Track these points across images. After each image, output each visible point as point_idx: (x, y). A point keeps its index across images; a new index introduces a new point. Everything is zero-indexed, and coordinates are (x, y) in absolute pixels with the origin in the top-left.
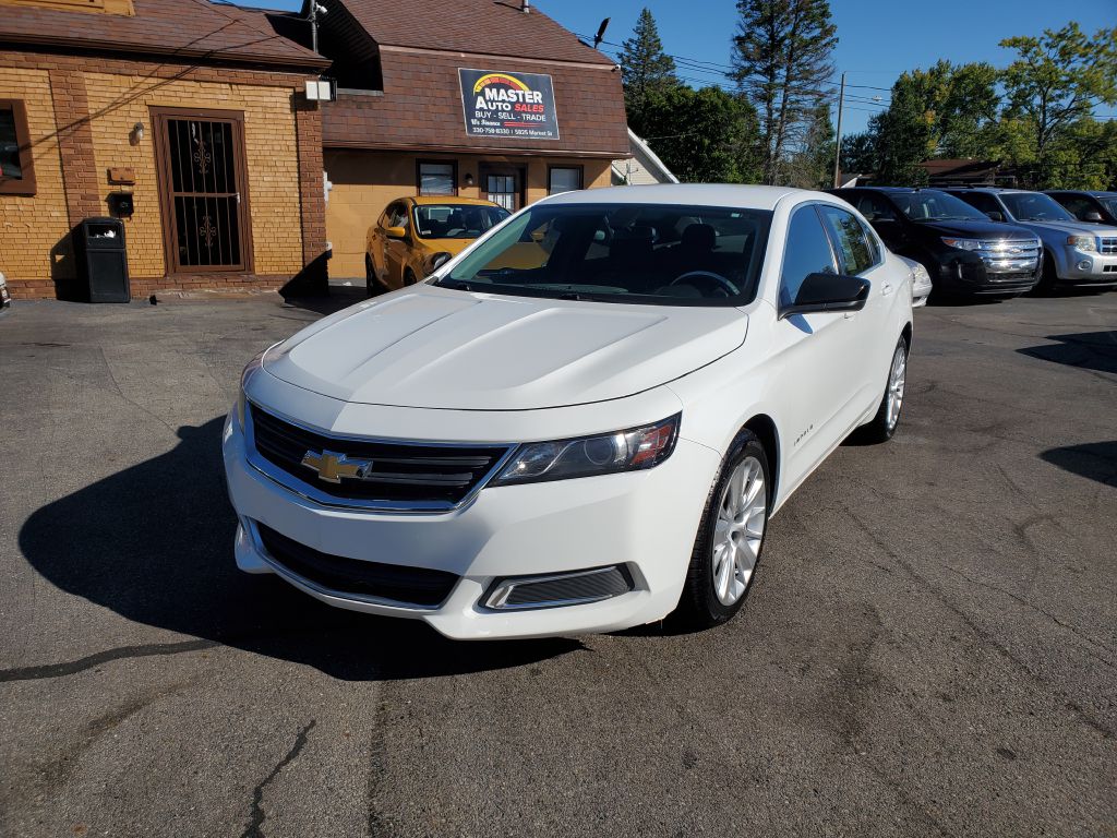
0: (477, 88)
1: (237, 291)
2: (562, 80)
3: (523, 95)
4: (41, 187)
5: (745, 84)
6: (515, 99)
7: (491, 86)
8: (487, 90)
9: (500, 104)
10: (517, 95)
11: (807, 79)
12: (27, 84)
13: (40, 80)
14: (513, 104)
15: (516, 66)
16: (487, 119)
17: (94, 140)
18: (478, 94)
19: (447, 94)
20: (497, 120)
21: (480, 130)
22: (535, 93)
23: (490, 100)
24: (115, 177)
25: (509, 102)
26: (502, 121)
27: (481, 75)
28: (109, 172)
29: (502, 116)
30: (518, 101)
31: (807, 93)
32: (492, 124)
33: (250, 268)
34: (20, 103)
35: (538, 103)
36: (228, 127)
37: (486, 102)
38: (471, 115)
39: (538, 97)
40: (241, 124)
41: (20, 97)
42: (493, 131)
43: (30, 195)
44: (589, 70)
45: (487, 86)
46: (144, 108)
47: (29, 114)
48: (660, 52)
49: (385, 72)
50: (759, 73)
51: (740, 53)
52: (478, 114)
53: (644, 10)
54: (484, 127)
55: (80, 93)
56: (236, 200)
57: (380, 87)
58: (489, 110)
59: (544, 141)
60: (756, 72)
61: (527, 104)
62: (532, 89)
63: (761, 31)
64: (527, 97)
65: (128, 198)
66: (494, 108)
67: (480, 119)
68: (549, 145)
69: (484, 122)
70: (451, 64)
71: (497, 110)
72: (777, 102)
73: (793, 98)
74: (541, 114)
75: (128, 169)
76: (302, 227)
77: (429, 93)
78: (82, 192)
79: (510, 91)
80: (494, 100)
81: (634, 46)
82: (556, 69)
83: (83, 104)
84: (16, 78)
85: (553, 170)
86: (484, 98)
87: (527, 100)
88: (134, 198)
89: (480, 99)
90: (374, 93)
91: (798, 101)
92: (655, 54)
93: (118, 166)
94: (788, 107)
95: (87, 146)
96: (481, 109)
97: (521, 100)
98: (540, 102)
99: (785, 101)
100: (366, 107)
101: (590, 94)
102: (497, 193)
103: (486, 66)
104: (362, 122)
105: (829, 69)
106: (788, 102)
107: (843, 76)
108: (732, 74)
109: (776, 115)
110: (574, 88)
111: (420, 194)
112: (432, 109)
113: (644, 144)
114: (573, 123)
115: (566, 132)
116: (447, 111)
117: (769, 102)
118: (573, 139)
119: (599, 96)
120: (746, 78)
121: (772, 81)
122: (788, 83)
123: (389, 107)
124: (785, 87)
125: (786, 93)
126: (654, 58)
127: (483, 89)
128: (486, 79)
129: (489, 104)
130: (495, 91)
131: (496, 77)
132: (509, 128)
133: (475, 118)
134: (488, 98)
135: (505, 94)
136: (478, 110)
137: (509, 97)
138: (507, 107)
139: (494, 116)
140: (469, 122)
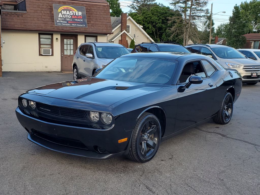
0: (59, 10)
2: (89, 8)
3: (75, 13)
5: (177, 7)
6: (72, 14)
7: (64, 10)
8: (63, 11)
9: (67, 16)
10: (73, 13)
11: (198, 5)
15: (73, 3)
16: (62, 21)
18: (59, 12)
19: (49, 12)
20: (66, 21)
21: (59, 24)
22: (79, 12)
23: (64, 14)
25: (70, 15)
26: (68, 21)
27: (61, 6)
29: (68, 20)
31: (198, 10)
32: (64, 22)
35: (80, 16)
37: (62, 15)
39: (80, 13)
42: (64, 24)
44: (98, 5)
45: (62, 10)
49: (27, 5)
50: (182, 3)
52: (59, 19)
54: (61, 23)
58: (63, 18)
59: (82, 28)
60: (180, 3)
61: (76, 16)
64: (76, 13)
66: (65, 17)
67: (60, 21)
68: (83, 29)
69: (61, 21)
70: (50, 3)
72: (188, 13)
73: (193, 12)
74: (81, 19)
77: (42, 12)
79: (70, 12)
82: (87, 4)
85: (87, 37)
87: (77, 15)
89: (60, 14)
90: (25, 12)
94: (192, 14)
96: (61, 17)
97: (74, 15)
98: (81, 15)
99: (190, 12)
100: (20, 16)
101: (98, 13)
102: (67, 44)
103: (63, 3)
104: (19, 21)
105: (205, 2)
106: (192, 13)
107: (212, 4)
108: (172, 3)
109: (188, 18)
110: (93, 11)
111: (40, 44)
112: (43, 17)
113: (141, 27)
114: (92, 22)
115: (90, 25)
116: (49, 18)
117: (185, 13)
118: (92, 27)
119: (102, 13)
120: (177, 5)
121: (186, 5)
122: (191, 7)
123: (29, 16)
124: (190, 8)
125: (191, 10)
127: (61, 11)
128: (62, 8)
129: (63, 15)
130: (65, 11)
131: (66, 7)
132: (70, 23)
133: (58, 20)
134: (63, 14)
135: (69, 12)
136: (59, 17)
137: (70, 13)
138: (69, 17)
139: (65, 19)
140: (56, 22)
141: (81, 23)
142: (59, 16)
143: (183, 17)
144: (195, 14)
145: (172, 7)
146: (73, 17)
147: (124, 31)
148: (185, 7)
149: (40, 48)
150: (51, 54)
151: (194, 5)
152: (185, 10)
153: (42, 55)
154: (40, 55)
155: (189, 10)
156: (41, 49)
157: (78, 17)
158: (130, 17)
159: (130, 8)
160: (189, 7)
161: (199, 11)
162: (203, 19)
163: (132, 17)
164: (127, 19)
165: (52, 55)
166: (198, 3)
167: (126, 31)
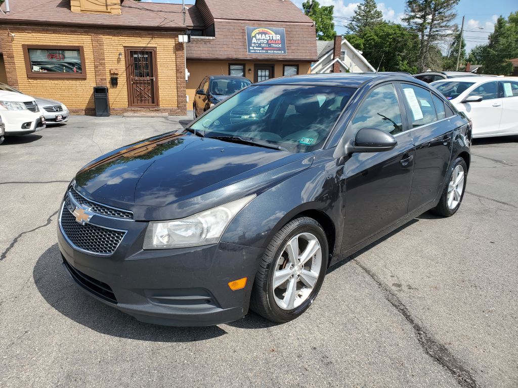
0: (253, 34)
1: (153, 114)
2: (290, 30)
3: (272, 37)
4: (88, 76)
5: (411, 23)
6: (268, 38)
7: (259, 34)
8: (257, 35)
9: (262, 41)
10: (270, 36)
11: (442, 20)
12: (85, 41)
13: (89, 39)
14: (268, 40)
15: (270, 25)
16: (257, 47)
17: (106, 59)
18: (253, 37)
19: (241, 37)
20: (260, 47)
21: (253, 51)
22: (277, 35)
24: (112, 72)
25: (266, 40)
26: (263, 48)
27: (255, 29)
28: (110, 71)
29: (263, 45)
30: (270, 39)
31: (441, 27)
32: (259, 49)
33: (158, 105)
34: (82, 47)
35: (278, 40)
36: (151, 52)
37: (257, 40)
38: (250, 45)
39: (278, 37)
40: (155, 52)
41: (83, 45)
42: (259, 51)
43: (85, 79)
44: (301, 25)
46: (123, 48)
47: (85, 51)
48: (375, 9)
49: (216, 30)
50: (419, 18)
51: (410, 9)
52: (253, 45)
54: (255, 50)
55: (101, 43)
56: (153, 79)
57: (214, 35)
58: (257, 43)
59: (280, 55)
60: (417, 17)
62: (276, 34)
64: (274, 37)
65: (116, 79)
67: (253, 47)
68: (282, 57)
69: (255, 48)
70: (243, 25)
71: (261, 43)
72: (427, 31)
73: (435, 30)
74: (279, 44)
75: (116, 69)
76: (177, 90)
77: (233, 37)
78: (101, 77)
79: (267, 35)
80: (260, 39)
81: (363, 8)
82: (287, 26)
83: (102, 47)
84: (81, 38)
85: (285, 67)
86: (256, 38)
87: (274, 39)
88: (118, 80)
89: (254, 39)
90: (211, 38)
91: (437, 31)
92: (373, 10)
93: (113, 68)
94: (432, 33)
95: (103, 61)
96: (255, 43)
99: (430, 31)
100: (208, 43)
101: (301, 36)
102: (261, 76)
103: (257, 25)
104: (206, 49)
105: (454, 14)
106: (432, 31)
107: (464, 17)
108: (405, 19)
109: (426, 38)
110: (295, 33)
112: (234, 43)
113: (359, 53)
114: (293, 48)
115: (290, 51)
116: (241, 44)
117: (423, 32)
118: (293, 54)
119: (305, 36)
120: (412, 21)
121: (424, 21)
122: (432, 22)
123: (217, 43)
125: (431, 26)
126: (372, 12)
127: (256, 34)
128: (257, 31)
130: (260, 35)
131: (261, 30)
132: (266, 50)
135: (264, 36)
137: (266, 37)
139: (259, 45)
140: (249, 48)
141: (279, 49)
142: (253, 42)
143: (420, 37)
144: (437, 33)
145: (405, 24)
146: (270, 42)
147: (338, 59)
148: (422, 24)
151: (437, 20)
152: (421, 28)
155: (429, 27)
157: (276, 42)
158: (345, 41)
159: (347, 29)
160: (428, 23)
161: (444, 28)
162: (450, 40)
163: (349, 41)
164: (342, 43)
166: (443, 16)
167: (340, 58)
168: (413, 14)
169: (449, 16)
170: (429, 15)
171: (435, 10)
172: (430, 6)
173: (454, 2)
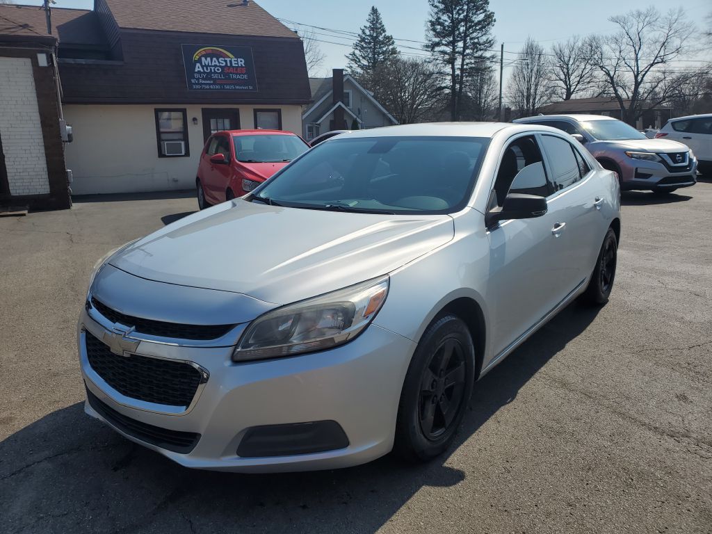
0: (196, 57)
2: (260, 50)
3: (231, 61)
5: (436, 52)
6: (224, 64)
7: (206, 56)
8: (203, 59)
9: (213, 68)
10: (226, 61)
11: (477, 48)
14: (223, 68)
15: (224, 41)
16: (203, 79)
18: (196, 62)
19: (173, 62)
20: (210, 79)
21: (198, 87)
22: (239, 60)
23: (205, 65)
25: (220, 66)
26: (215, 80)
27: (198, 48)
29: (215, 76)
30: (227, 65)
35: (242, 67)
37: (203, 67)
38: (191, 76)
39: (241, 62)
42: (208, 87)
45: (203, 56)
48: (384, 34)
49: (125, 48)
50: (446, 45)
51: (432, 32)
52: (196, 75)
53: (373, 7)
54: (201, 84)
57: (120, 59)
58: (204, 72)
60: (443, 45)
61: (233, 67)
63: (445, 17)
64: (233, 62)
66: (209, 71)
67: (198, 79)
69: (201, 81)
70: (175, 41)
71: (211, 72)
72: (458, 63)
73: (467, 61)
74: (244, 74)
79: (220, 59)
80: (208, 66)
81: (368, 32)
82: (255, 42)
85: (258, 113)
86: (201, 64)
87: (234, 65)
89: (198, 65)
90: (117, 63)
94: (465, 67)
96: (199, 72)
97: (229, 65)
98: (244, 66)
99: (462, 65)
100: (111, 73)
102: (217, 130)
103: (202, 41)
105: (490, 41)
106: (465, 63)
107: (502, 46)
108: (427, 46)
111: (159, 133)
113: (370, 95)
117: (453, 65)
120: (437, 49)
122: (464, 51)
123: (129, 72)
124: (462, 54)
125: (463, 57)
126: (381, 38)
127: (200, 58)
128: (202, 51)
129: (205, 68)
130: (209, 59)
131: (209, 49)
132: (220, 85)
133: (194, 78)
134: (203, 64)
135: (216, 61)
136: (196, 73)
137: (219, 63)
138: (218, 70)
139: (208, 76)
140: (190, 81)
141: (243, 82)
142: (196, 70)
146: (226, 70)
147: (340, 103)
148: (451, 53)
149: (159, 140)
150: (183, 153)
151: (470, 49)
152: (452, 59)
153: (164, 156)
154: (161, 155)
155: (460, 57)
156: (162, 142)
157: (237, 70)
158: (348, 77)
159: (349, 60)
160: (459, 53)
164: (344, 79)
165: (187, 154)
166: (477, 43)
167: (343, 102)
168: (437, 40)
169: (485, 43)
170: (459, 41)
171: (466, 36)
172: (459, 29)
173: (488, 24)
